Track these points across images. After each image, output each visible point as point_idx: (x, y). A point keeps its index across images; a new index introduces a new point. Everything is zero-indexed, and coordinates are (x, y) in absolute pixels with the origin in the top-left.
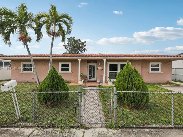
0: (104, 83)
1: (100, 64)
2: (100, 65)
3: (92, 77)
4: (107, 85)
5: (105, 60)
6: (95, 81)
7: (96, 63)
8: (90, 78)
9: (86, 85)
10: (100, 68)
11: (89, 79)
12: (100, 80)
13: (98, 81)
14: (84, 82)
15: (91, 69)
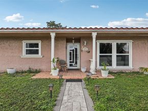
0: (93, 73)
1: (85, 42)
2: (85, 44)
3: (73, 64)
4: (100, 77)
5: (94, 35)
6: (79, 70)
7: (80, 42)
8: (71, 65)
9: (63, 77)
10: (85, 49)
11: (69, 67)
12: (86, 68)
13: (83, 70)
14: (60, 71)
15: (72, 52)
